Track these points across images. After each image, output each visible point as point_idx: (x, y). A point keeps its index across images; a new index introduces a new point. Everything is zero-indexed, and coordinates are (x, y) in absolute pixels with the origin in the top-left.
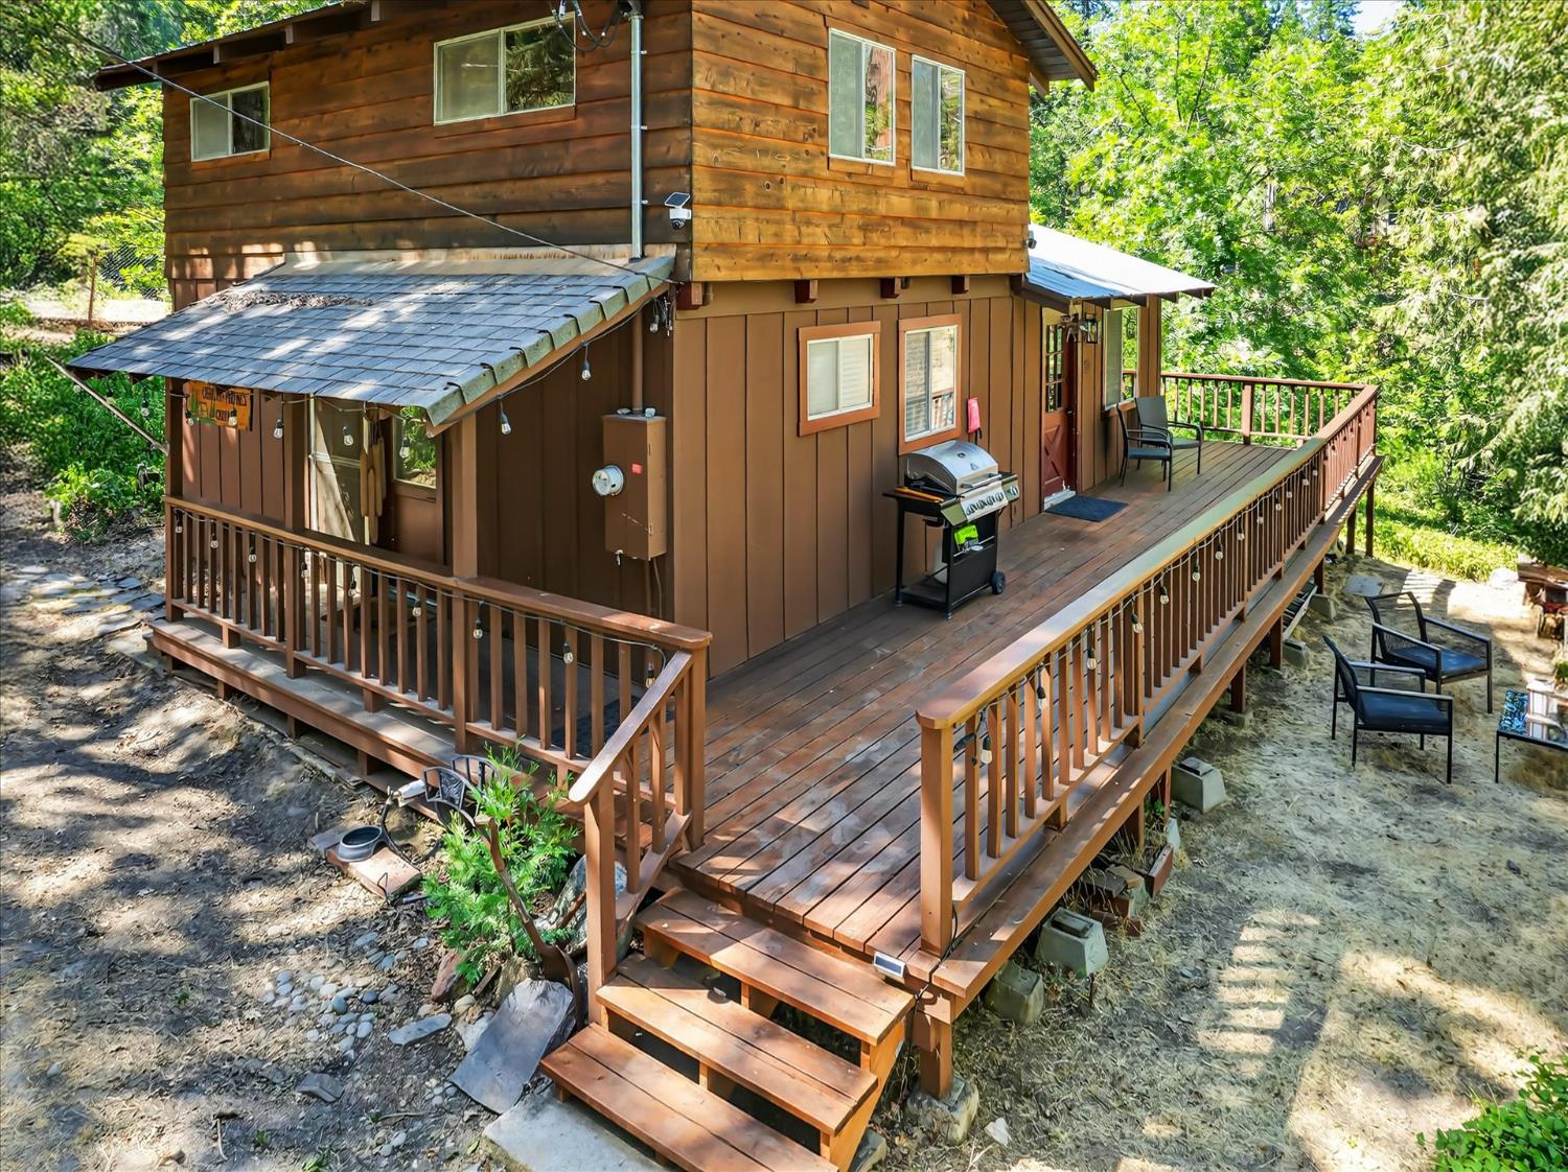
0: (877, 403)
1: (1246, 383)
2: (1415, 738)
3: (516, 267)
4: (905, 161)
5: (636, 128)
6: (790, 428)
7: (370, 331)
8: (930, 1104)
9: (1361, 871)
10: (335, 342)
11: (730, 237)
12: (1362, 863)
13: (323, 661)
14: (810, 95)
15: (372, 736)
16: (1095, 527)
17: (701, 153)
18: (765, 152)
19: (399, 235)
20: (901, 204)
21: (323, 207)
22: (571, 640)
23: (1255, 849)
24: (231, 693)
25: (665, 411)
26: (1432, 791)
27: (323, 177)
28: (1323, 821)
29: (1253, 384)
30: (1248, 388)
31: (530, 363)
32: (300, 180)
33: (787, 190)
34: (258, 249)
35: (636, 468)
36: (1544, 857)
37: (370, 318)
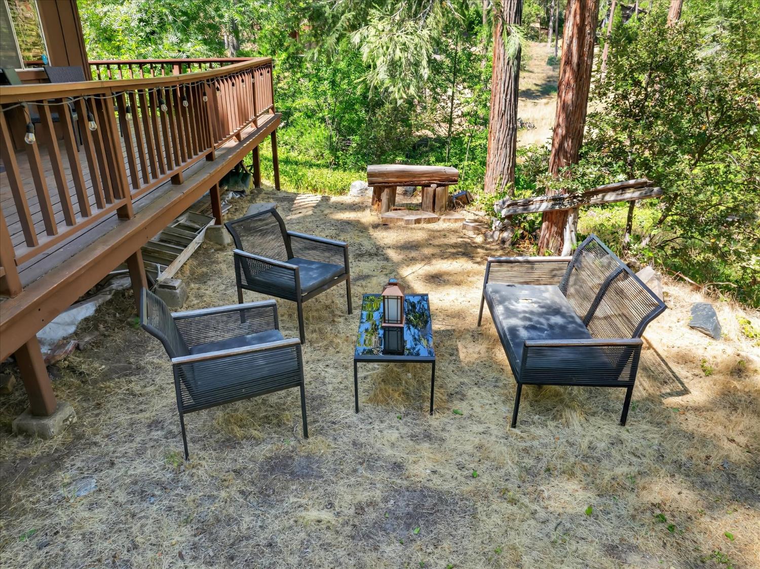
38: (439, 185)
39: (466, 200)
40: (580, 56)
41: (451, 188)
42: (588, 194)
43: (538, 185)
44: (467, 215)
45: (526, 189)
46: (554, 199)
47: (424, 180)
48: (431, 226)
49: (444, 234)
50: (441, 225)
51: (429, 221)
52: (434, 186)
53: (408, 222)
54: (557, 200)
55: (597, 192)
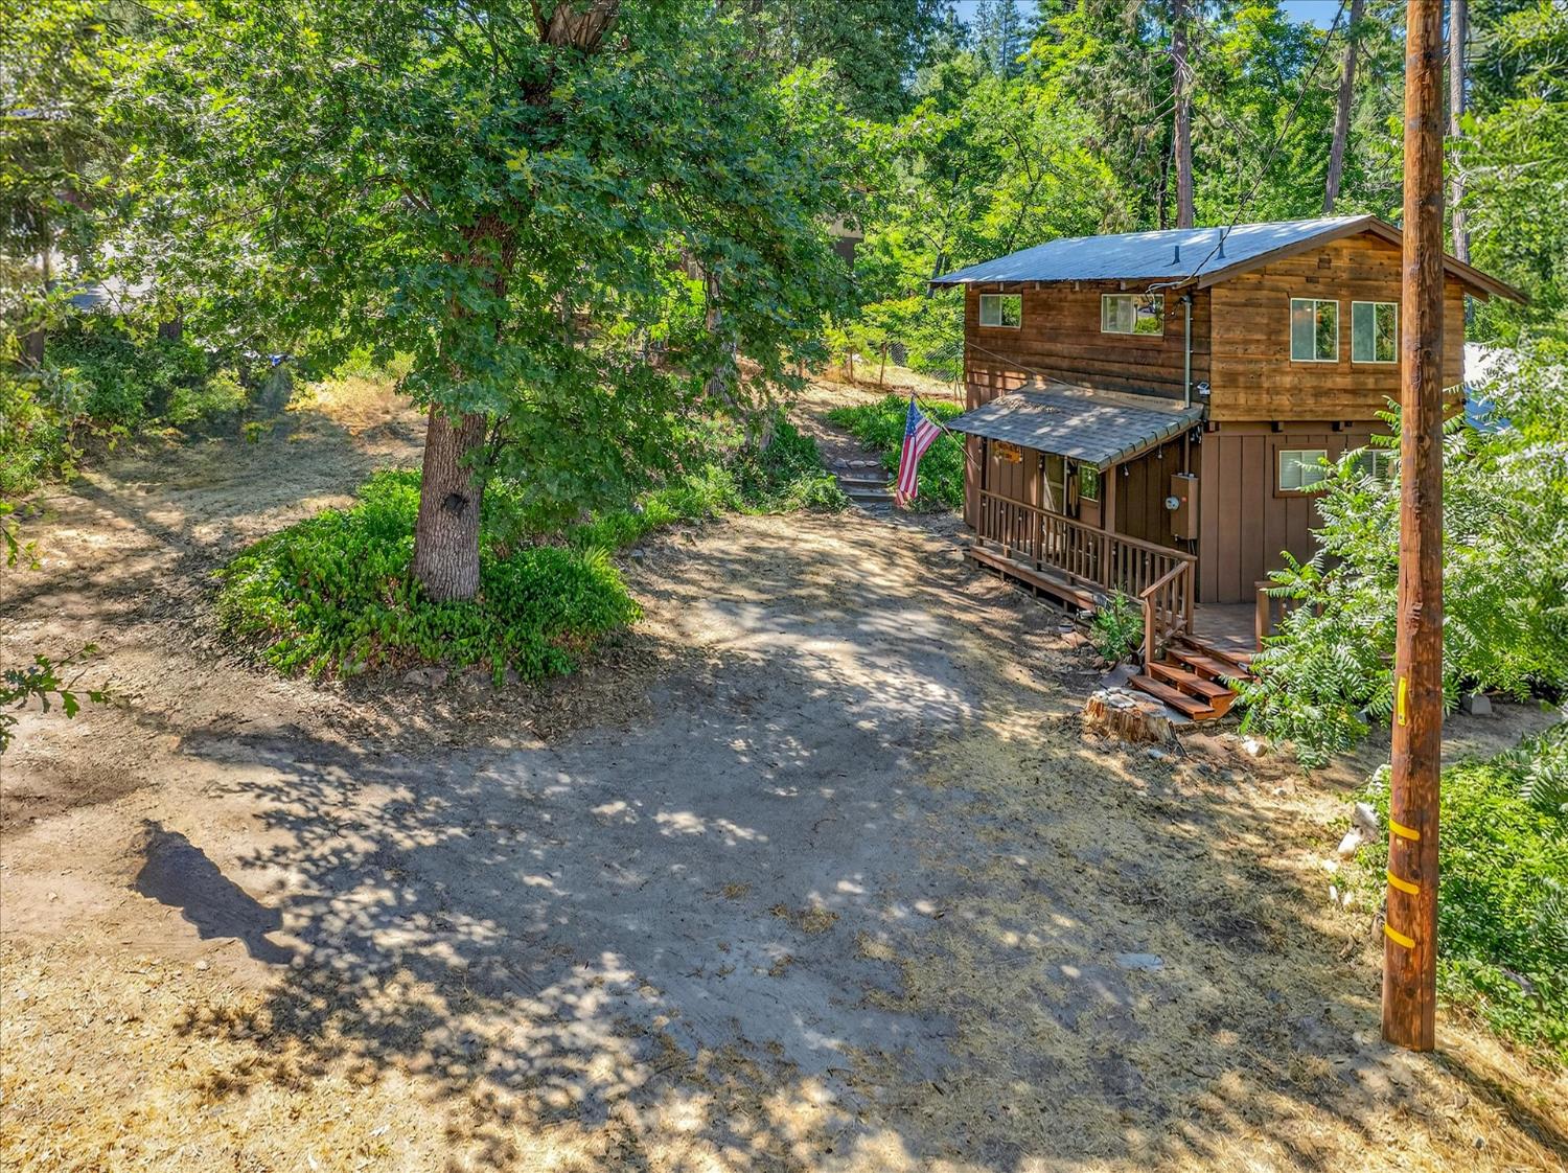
3: (1138, 404)
4: (1348, 359)
5: (1188, 352)
6: (1269, 495)
7: (1075, 428)
10: (1062, 431)
11: (1230, 401)
13: (1050, 564)
14: (1279, 332)
15: (1072, 594)
17: (1215, 366)
18: (1251, 361)
19: (1083, 380)
20: (1342, 382)
21: (1047, 360)
22: (1148, 557)
24: (1007, 577)
25: (1198, 476)
27: (1048, 346)
31: (1137, 450)
32: (1037, 346)
33: (1264, 378)
34: (1014, 375)
35: (1184, 499)
37: (1075, 421)
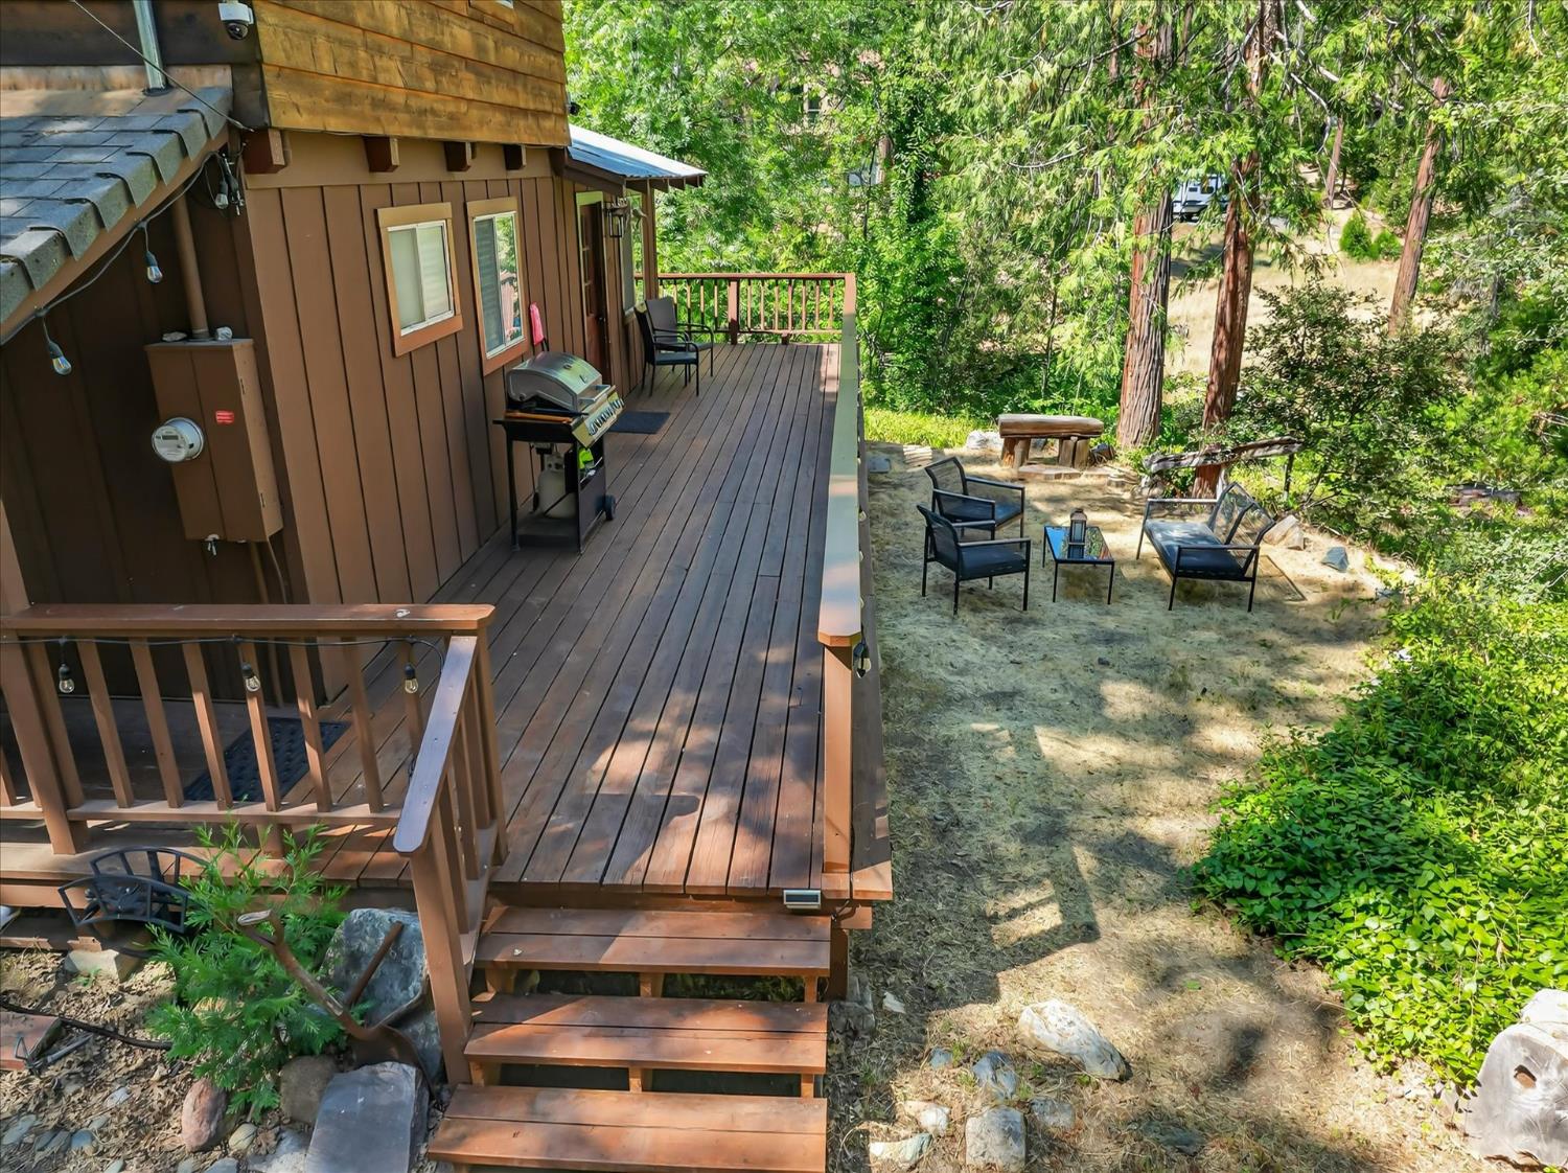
0: (459, 311)
1: (729, 280)
2: (983, 582)
6: (385, 347)
8: (841, 1007)
9: (1012, 695)
12: (1008, 688)
16: (654, 439)
23: (927, 700)
26: (1018, 620)
28: (960, 664)
29: (738, 280)
30: (734, 284)
31: (77, 253)
35: (223, 416)
36: (1117, 649)
38: (1080, 438)
39: (1108, 454)
40: (1233, 319)
41: (1092, 441)
42: (1238, 450)
43: (1191, 440)
44: (1111, 470)
45: (1175, 443)
46: (1207, 454)
47: (1064, 432)
48: (1072, 481)
49: (1087, 489)
50: (1083, 480)
51: (1071, 476)
52: (1074, 439)
53: (1047, 478)
54: (1209, 455)
55: (1246, 448)
